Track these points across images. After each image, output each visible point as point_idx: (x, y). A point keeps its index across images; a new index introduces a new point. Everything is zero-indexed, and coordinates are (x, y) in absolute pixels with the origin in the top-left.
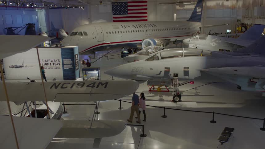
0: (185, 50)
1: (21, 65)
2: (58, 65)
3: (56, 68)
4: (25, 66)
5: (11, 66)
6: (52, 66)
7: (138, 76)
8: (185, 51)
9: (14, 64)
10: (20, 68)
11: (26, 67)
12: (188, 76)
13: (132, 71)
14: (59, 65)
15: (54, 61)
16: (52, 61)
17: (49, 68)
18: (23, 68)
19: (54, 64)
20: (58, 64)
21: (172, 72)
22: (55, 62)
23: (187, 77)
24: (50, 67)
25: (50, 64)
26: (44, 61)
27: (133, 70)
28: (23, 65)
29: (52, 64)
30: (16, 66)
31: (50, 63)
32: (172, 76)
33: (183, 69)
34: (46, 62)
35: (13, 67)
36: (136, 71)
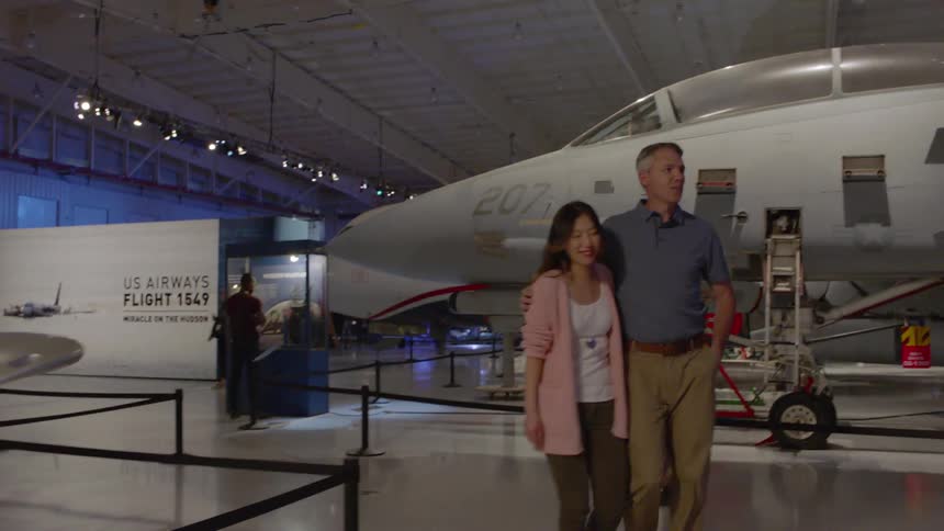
0: (844, 57)
1: (50, 303)
2: (198, 302)
3: (192, 319)
4: (62, 310)
5: (9, 310)
6: (175, 307)
7: (510, 242)
8: (848, 65)
9: (21, 301)
10: (44, 319)
11: (67, 312)
12: (885, 220)
13: (477, 213)
14: (203, 302)
15: (182, 284)
16: (177, 282)
17: (161, 319)
18: (55, 317)
19: (184, 296)
20: (200, 297)
21: (751, 201)
22: (187, 289)
23: (872, 232)
24: (163, 315)
25: (165, 298)
26: (144, 282)
27: (485, 207)
28: (57, 303)
29: (174, 298)
30: (29, 310)
31: (168, 295)
32: (755, 226)
33: (837, 171)
34: (150, 290)
35: (17, 314)
36: (503, 211)
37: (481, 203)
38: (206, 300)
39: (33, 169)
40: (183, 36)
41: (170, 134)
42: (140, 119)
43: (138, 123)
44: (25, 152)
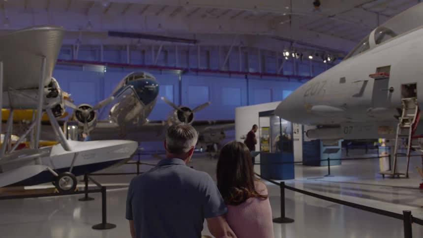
13: (305, 96)
21: (395, 81)
32: (397, 94)
37: (306, 93)
38: (298, 132)
39: (287, 79)
40: (330, 17)
41: (327, 59)
42: (311, 55)
43: (311, 57)
44: (286, 73)
